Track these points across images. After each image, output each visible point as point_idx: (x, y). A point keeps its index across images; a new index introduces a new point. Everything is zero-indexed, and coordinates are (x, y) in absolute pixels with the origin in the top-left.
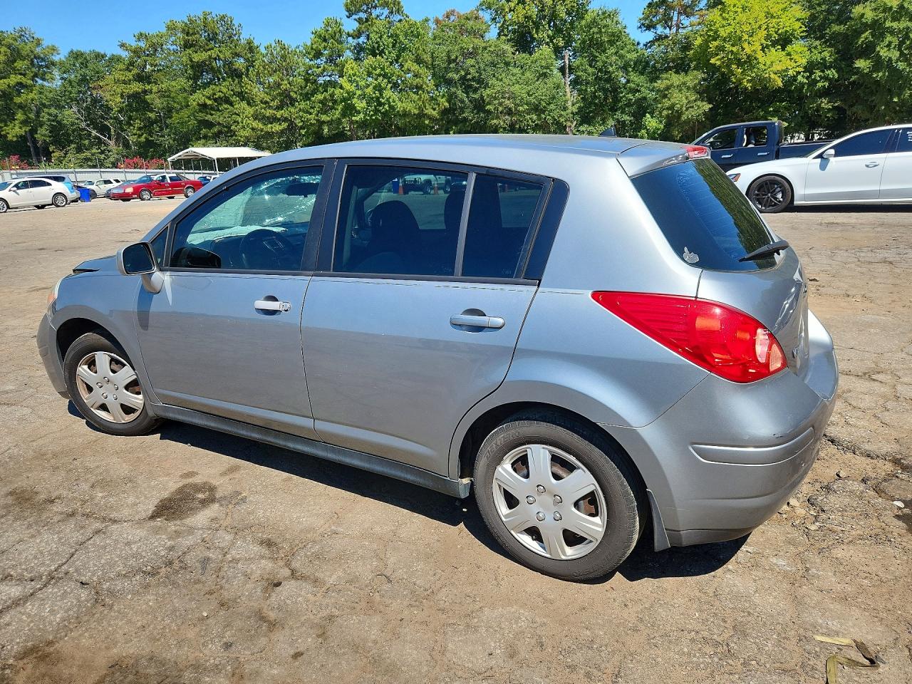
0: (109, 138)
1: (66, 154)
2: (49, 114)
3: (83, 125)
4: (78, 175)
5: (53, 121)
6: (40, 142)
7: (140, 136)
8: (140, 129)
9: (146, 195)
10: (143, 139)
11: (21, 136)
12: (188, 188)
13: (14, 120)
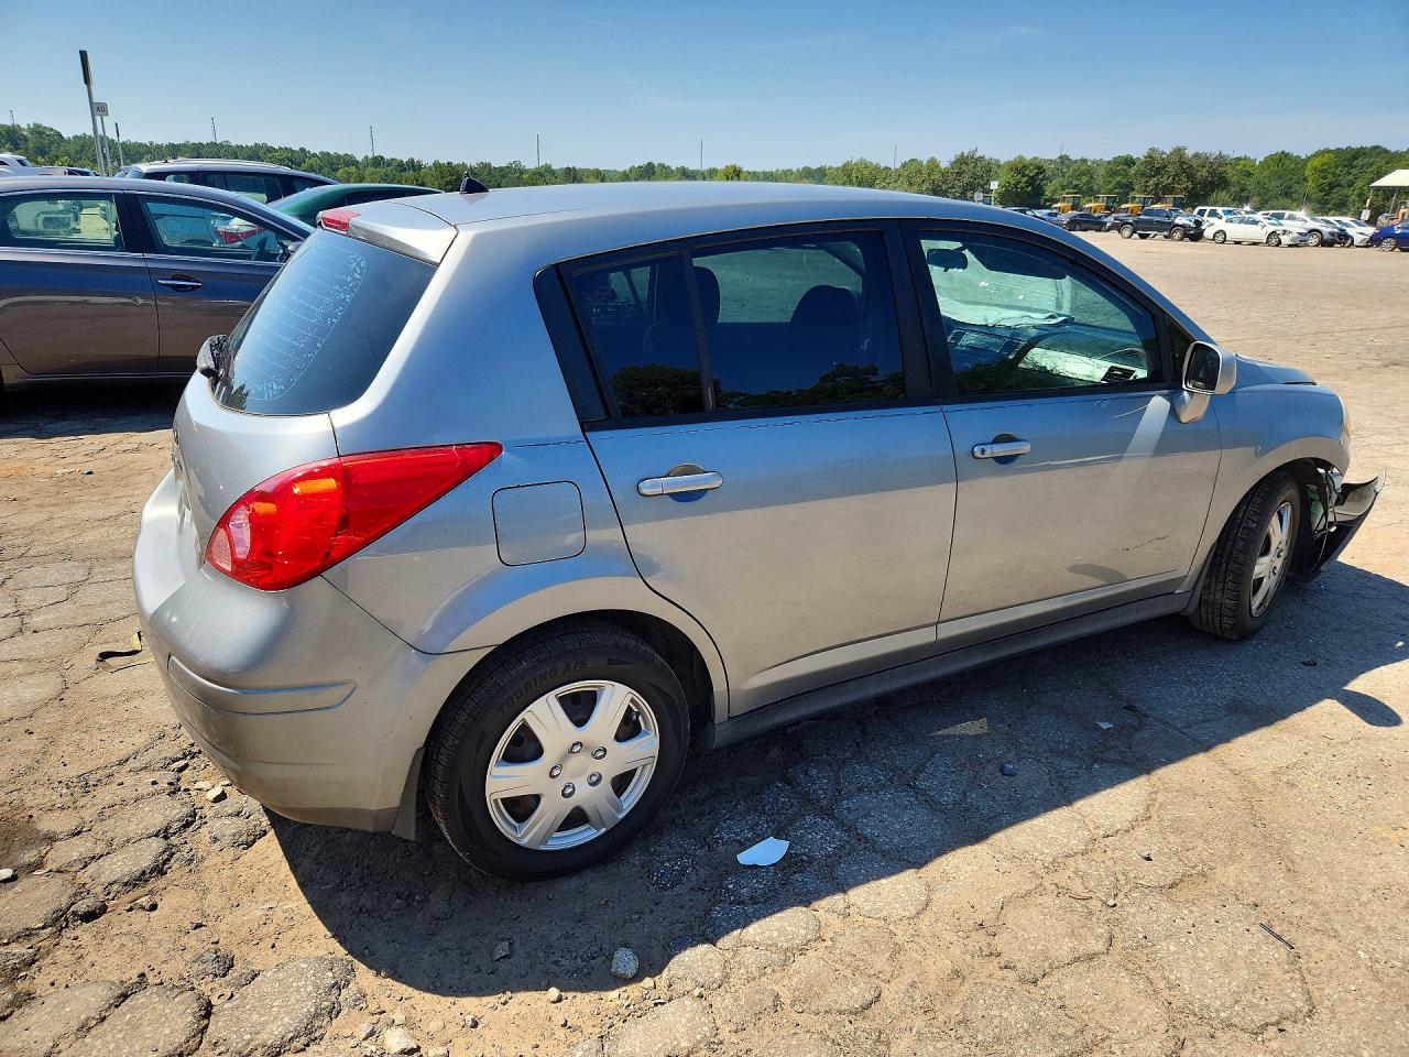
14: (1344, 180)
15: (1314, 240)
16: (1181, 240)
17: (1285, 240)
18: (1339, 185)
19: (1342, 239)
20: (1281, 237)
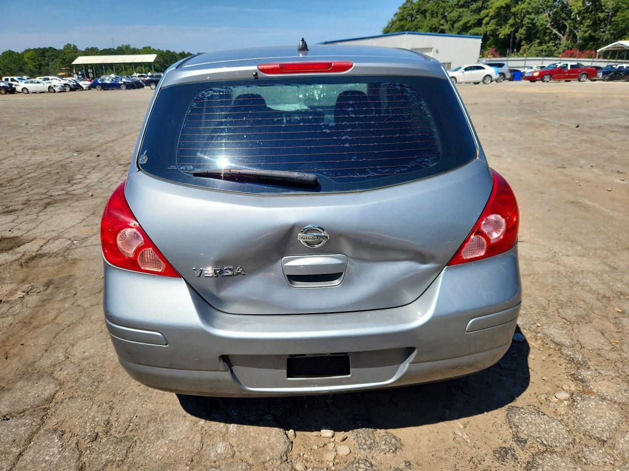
0: (563, 35)
1: (530, 47)
2: (529, 18)
3: (549, 25)
4: (527, 62)
5: (530, 23)
6: (518, 39)
7: (586, 32)
8: (588, 26)
9: (547, 78)
10: (587, 35)
11: (508, 35)
12: (583, 74)
13: (507, 24)
14: (44, 62)
15: (68, 89)
16: (5, 94)
17: (57, 89)
18: (43, 65)
19: (77, 88)
20: (54, 88)
